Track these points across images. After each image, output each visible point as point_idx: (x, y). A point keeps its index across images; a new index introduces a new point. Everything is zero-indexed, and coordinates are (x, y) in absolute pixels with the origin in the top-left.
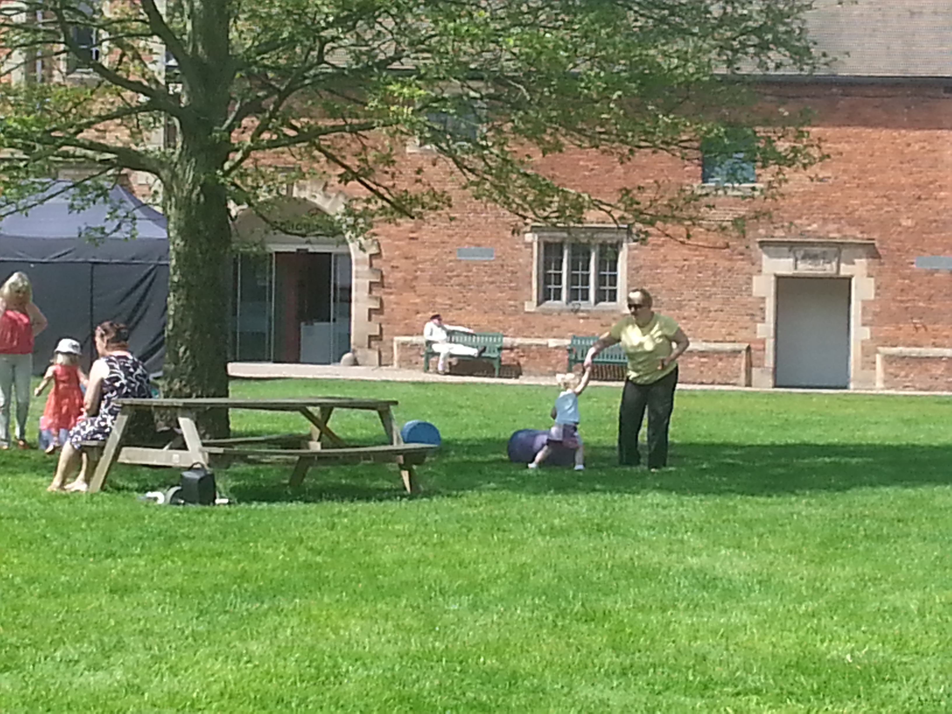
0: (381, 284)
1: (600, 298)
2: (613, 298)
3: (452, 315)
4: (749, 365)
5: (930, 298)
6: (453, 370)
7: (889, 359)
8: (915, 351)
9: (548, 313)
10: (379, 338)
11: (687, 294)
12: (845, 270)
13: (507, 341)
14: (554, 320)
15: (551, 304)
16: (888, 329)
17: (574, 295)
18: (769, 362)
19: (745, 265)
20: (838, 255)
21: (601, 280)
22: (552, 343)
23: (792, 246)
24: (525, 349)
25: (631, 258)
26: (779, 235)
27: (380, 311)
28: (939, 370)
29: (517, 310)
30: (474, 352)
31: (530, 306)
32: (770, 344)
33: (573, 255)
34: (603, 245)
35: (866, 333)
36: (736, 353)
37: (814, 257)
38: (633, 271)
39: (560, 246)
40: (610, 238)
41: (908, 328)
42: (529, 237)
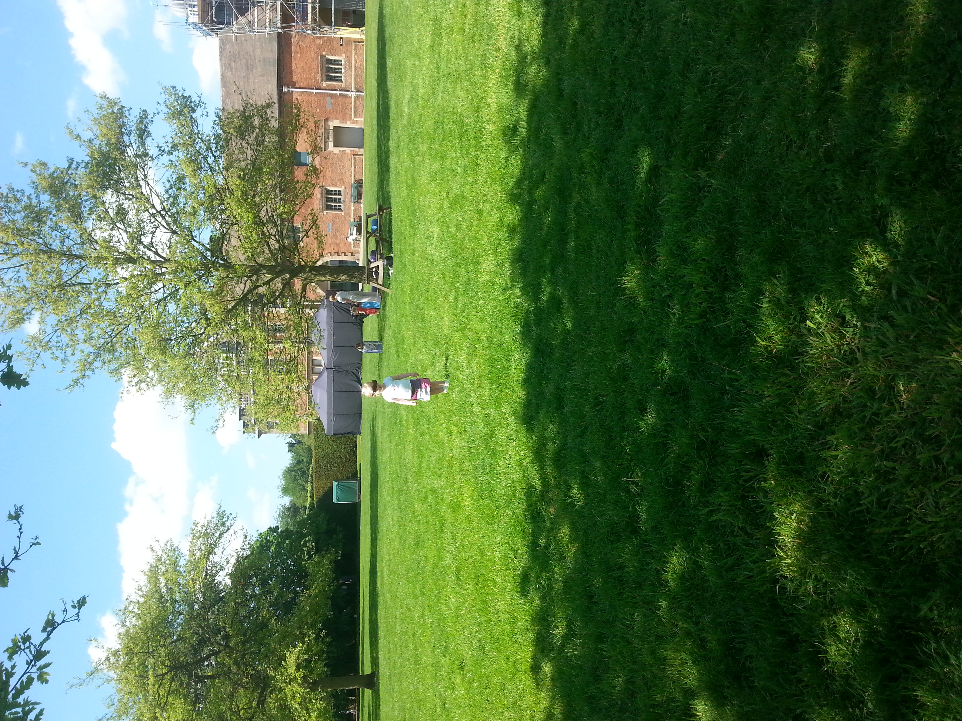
0: (338, 252)
1: (340, 195)
2: (340, 191)
3: (346, 235)
4: (358, 155)
5: (339, 105)
6: (360, 234)
7: (355, 116)
8: (353, 109)
9: (344, 208)
10: (352, 253)
11: (339, 171)
12: (332, 128)
13: (352, 220)
14: (347, 207)
15: (342, 208)
16: (347, 116)
17: (340, 202)
18: (357, 149)
19: (331, 155)
20: (328, 130)
21: (336, 194)
22: (353, 208)
23: (325, 142)
24: (354, 215)
25: (330, 186)
26: (322, 146)
27: (345, 253)
28: (358, 103)
29: (344, 217)
30: (355, 228)
31: (343, 213)
32: (352, 149)
33: (329, 202)
34: (326, 194)
35: (348, 122)
36: (354, 158)
37: (328, 136)
38: (333, 185)
39: (327, 205)
40: (324, 192)
41: (347, 111)
42: (325, 213)
